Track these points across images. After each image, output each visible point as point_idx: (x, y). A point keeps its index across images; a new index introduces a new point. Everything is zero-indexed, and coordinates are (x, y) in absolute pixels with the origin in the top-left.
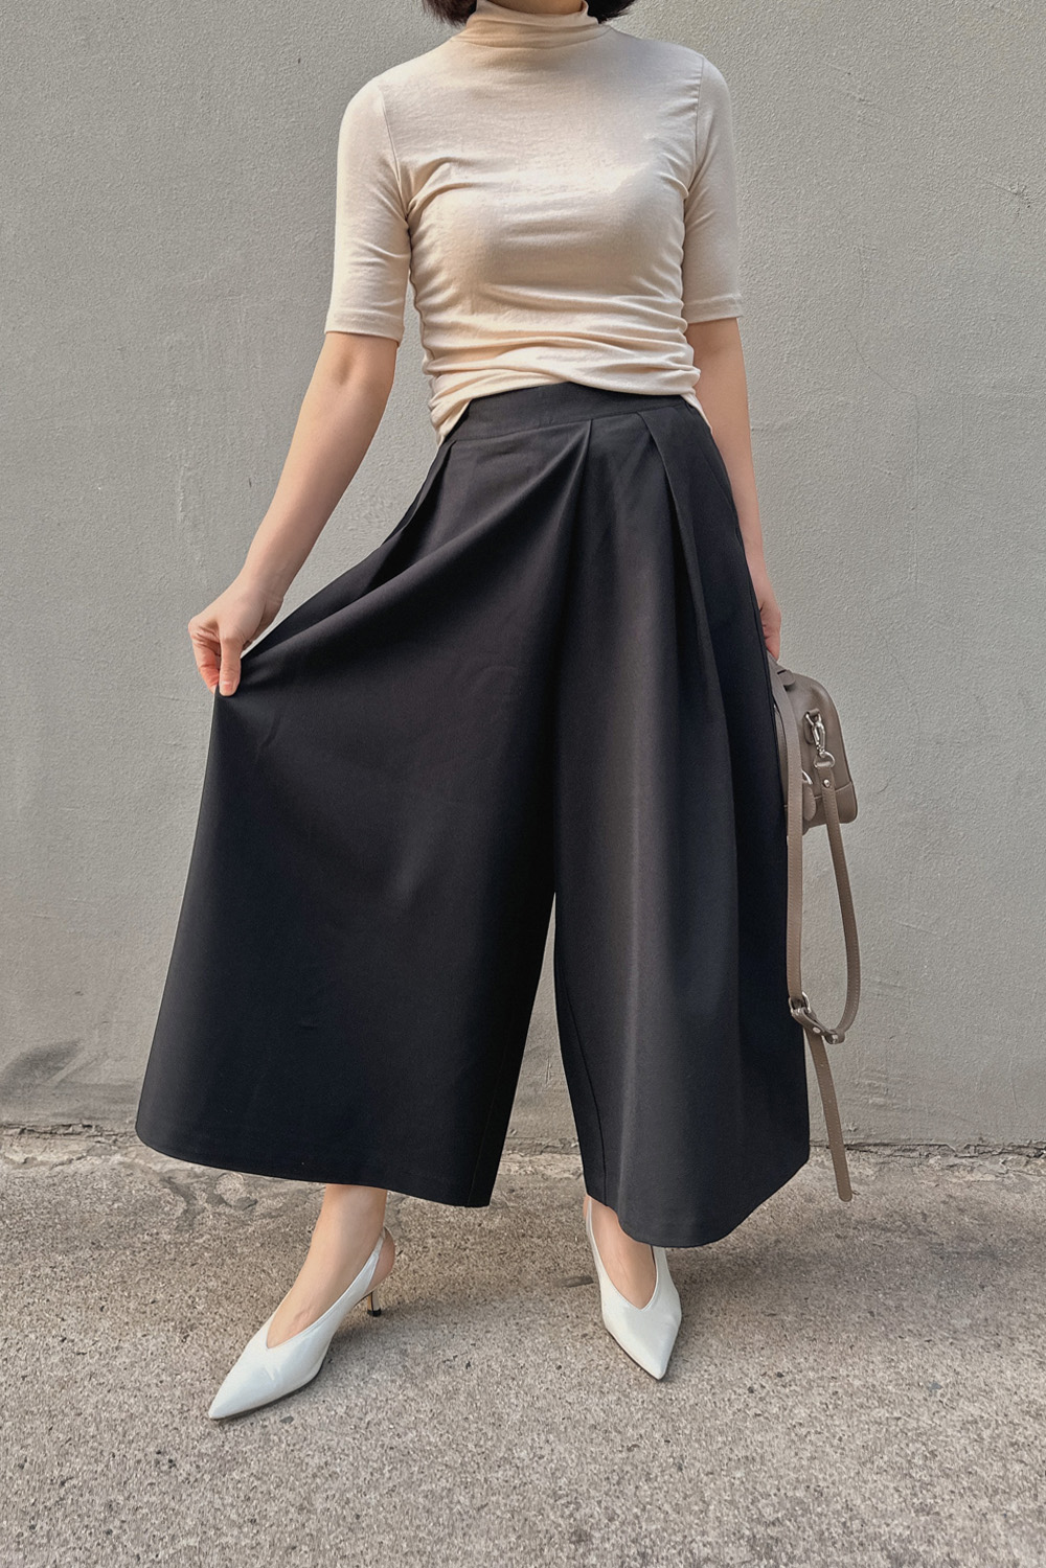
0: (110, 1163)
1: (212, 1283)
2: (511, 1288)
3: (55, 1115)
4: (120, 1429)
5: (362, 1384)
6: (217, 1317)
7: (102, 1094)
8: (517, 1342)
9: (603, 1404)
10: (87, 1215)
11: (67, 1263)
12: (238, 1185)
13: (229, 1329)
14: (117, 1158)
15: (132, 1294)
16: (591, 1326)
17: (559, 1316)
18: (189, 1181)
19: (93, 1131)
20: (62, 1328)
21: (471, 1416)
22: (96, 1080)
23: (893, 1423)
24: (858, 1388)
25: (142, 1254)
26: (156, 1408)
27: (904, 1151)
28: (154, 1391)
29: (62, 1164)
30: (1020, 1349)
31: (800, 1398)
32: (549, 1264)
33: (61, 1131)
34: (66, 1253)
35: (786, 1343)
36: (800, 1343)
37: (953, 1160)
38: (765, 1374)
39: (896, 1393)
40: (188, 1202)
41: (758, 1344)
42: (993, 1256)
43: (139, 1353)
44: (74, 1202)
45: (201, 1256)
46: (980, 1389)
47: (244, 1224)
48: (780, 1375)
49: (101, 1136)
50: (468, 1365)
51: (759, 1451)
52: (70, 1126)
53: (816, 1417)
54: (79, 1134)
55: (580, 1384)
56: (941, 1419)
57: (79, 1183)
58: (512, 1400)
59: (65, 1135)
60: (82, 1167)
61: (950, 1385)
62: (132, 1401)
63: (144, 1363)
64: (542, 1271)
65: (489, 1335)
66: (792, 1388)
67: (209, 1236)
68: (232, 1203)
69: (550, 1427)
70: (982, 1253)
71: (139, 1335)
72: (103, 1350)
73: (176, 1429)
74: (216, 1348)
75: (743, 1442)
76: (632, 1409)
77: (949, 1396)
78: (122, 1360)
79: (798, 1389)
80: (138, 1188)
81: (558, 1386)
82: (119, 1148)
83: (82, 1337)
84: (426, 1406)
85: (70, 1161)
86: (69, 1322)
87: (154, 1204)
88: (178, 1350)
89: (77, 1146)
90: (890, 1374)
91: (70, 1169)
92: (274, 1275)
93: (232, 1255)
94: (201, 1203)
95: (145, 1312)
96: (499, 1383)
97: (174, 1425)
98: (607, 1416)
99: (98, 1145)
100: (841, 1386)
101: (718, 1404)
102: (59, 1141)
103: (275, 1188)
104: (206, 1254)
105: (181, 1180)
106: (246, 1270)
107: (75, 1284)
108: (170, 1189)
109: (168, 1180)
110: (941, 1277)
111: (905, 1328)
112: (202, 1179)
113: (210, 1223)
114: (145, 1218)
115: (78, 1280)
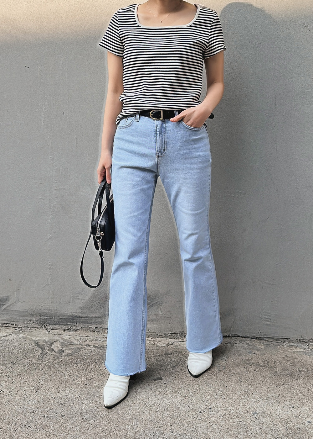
0: (19, 337)
1: (47, 376)
3: (2, 320)
6: (47, 386)
7: (17, 314)
9: (155, 415)
10: (11, 353)
11: (3, 368)
12: (59, 346)
13: (50, 389)
14: (22, 335)
15: (22, 378)
16: (158, 393)
17: (149, 389)
18: (44, 343)
19: (14, 326)
22: (15, 309)
23: (238, 423)
24: (232, 413)
25: (27, 366)
29: (4, 337)
30: (285, 403)
31: (214, 415)
33: (4, 325)
34: (3, 365)
35: (215, 399)
36: (220, 399)
37: (292, 344)
38: (206, 408)
39: (243, 415)
40: (42, 351)
41: (207, 399)
43: (23, 395)
44: (7, 349)
45: (44, 367)
46: (268, 414)
47: (59, 358)
48: (211, 409)
49: (17, 327)
51: (197, 429)
52: (7, 324)
54: (10, 327)
55: (150, 409)
57: (9, 343)
59: (5, 327)
60: (10, 338)
61: (260, 413)
63: (24, 398)
66: (212, 412)
67: (48, 361)
68: (56, 351)
70: (288, 374)
71: (23, 390)
72: (12, 394)
74: (45, 395)
75: (193, 426)
76: (164, 416)
77: (258, 416)
78: (18, 397)
79: (214, 412)
80: (27, 345)
81: (144, 409)
82: (22, 332)
83: (6, 390)
85: (7, 336)
86: (2, 386)
87: (31, 351)
88: (34, 395)
89: (9, 331)
90: (243, 409)
92: (66, 374)
93: (54, 368)
95: (25, 384)
97: (31, 416)
98: (156, 418)
99: (16, 330)
100: (227, 412)
101: (189, 416)
102: (3, 329)
103: (71, 346)
104: (46, 367)
105: (41, 343)
106: (57, 373)
107: (5, 375)
108: (37, 346)
109: (37, 343)
110: (271, 381)
111: (253, 396)
112: (48, 343)
113: (48, 357)
114: (29, 355)
115: (6, 373)
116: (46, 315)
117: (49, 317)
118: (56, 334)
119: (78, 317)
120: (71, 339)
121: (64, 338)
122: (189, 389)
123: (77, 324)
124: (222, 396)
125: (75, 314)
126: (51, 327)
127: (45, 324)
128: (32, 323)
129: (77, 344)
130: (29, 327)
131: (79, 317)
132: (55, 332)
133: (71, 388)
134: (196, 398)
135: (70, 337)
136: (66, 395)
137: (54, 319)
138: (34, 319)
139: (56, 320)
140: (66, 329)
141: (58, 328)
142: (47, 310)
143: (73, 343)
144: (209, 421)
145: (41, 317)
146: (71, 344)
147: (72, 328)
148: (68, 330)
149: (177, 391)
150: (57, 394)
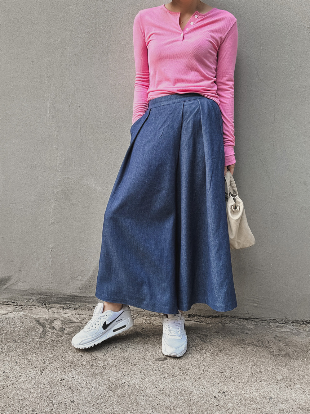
0: (20, 315)
1: (50, 355)
2: (142, 360)
3: (3, 298)
4: (21, 403)
5: (96, 390)
6: (52, 367)
7: (18, 293)
8: (144, 378)
9: (170, 400)
10: (12, 331)
11: (6, 347)
12: (59, 323)
13: (55, 371)
14: (22, 313)
15: (26, 358)
16: (166, 375)
17: (157, 370)
18: (44, 321)
19: (15, 304)
20: (4, 368)
21: (129, 402)
22: (16, 288)
23: (258, 409)
24: (248, 398)
25: (29, 345)
26: (32, 396)
27: (263, 320)
28: (32, 390)
29: (5, 314)
30: (297, 387)
31: (230, 400)
32: (154, 353)
33: (5, 303)
34: (6, 343)
35: (226, 382)
36: (230, 382)
37: (278, 324)
38: (219, 392)
39: (259, 400)
40: (44, 328)
41: (217, 382)
42: (289, 356)
43: (27, 377)
44: (8, 327)
45: (47, 346)
46: (285, 400)
47: (61, 336)
48: (224, 393)
49: (17, 305)
50: (129, 385)
52: (8, 302)
53: (235, 407)
54: (11, 305)
55: (163, 393)
56: (273, 409)
57: (10, 321)
58: (142, 398)
59: (6, 305)
60: (11, 315)
61: (276, 398)
62: (25, 393)
63: (29, 381)
64: (152, 355)
65: (136, 376)
66: (227, 397)
67: (50, 340)
68: (57, 329)
69: (153, 407)
70: (286, 355)
71: (28, 371)
72: (16, 376)
73: (38, 403)
74: (51, 377)
76: (179, 402)
77: (275, 401)
78: (22, 380)
79: (229, 398)
80: (28, 323)
81: (156, 393)
82: (23, 310)
83: (10, 371)
84: (116, 398)
85: (8, 313)
86: (6, 366)
87: (33, 329)
88: (39, 377)
89: (10, 308)
90: (258, 393)
91: (7, 316)
92: (70, 353)
93: (57, 346)
94: (47, 329)
95: (29, 364)
96: (138, 392)
97: (38, 402)
98: (171, 404)
99: (16, 308)
100: (242, 397)
101: (205, 401)
102: (4, 307)
103: (71, 325)
104: (49, 346)
105: (42, 321)
106: (61, 352)
107: (8, 354)
108: (38, 324)
109: (38, 321)
110: (273, 362)
111: (262, 379)
112: (48, 321)
113: (50, 335)
114: (31, 333)
115: (9, 353)
116: (46, 295)
117: (49, 296)
118: (55, 312)
119: (76, 297)
120: (71, 317)
121: (64, 316)
122: (197, 371)
123: (76, 303)
124: (231, 378)
125: (73, 293)
126: (51, 305)
127: (45, 303)
128: (32, 302)
129: (77, 323)
130: (29, 305)
131: (78, 296)
132: (55, 310)
133: (77, 369)
134: (206, 380)
135: (69, 315)
136: (73, 376)
137: (54, 298)
138: (34, 298)
139: (55, 299)
140: (65, 307)
141: (57, 306)
142: (47, 289)
143: (73, 321)
144: (228, 407)
145: (41, 296)
146: (71, 322)
147: (70, 306)
148: (67, 308)
149: (185, 373)
150: (64, 375)
